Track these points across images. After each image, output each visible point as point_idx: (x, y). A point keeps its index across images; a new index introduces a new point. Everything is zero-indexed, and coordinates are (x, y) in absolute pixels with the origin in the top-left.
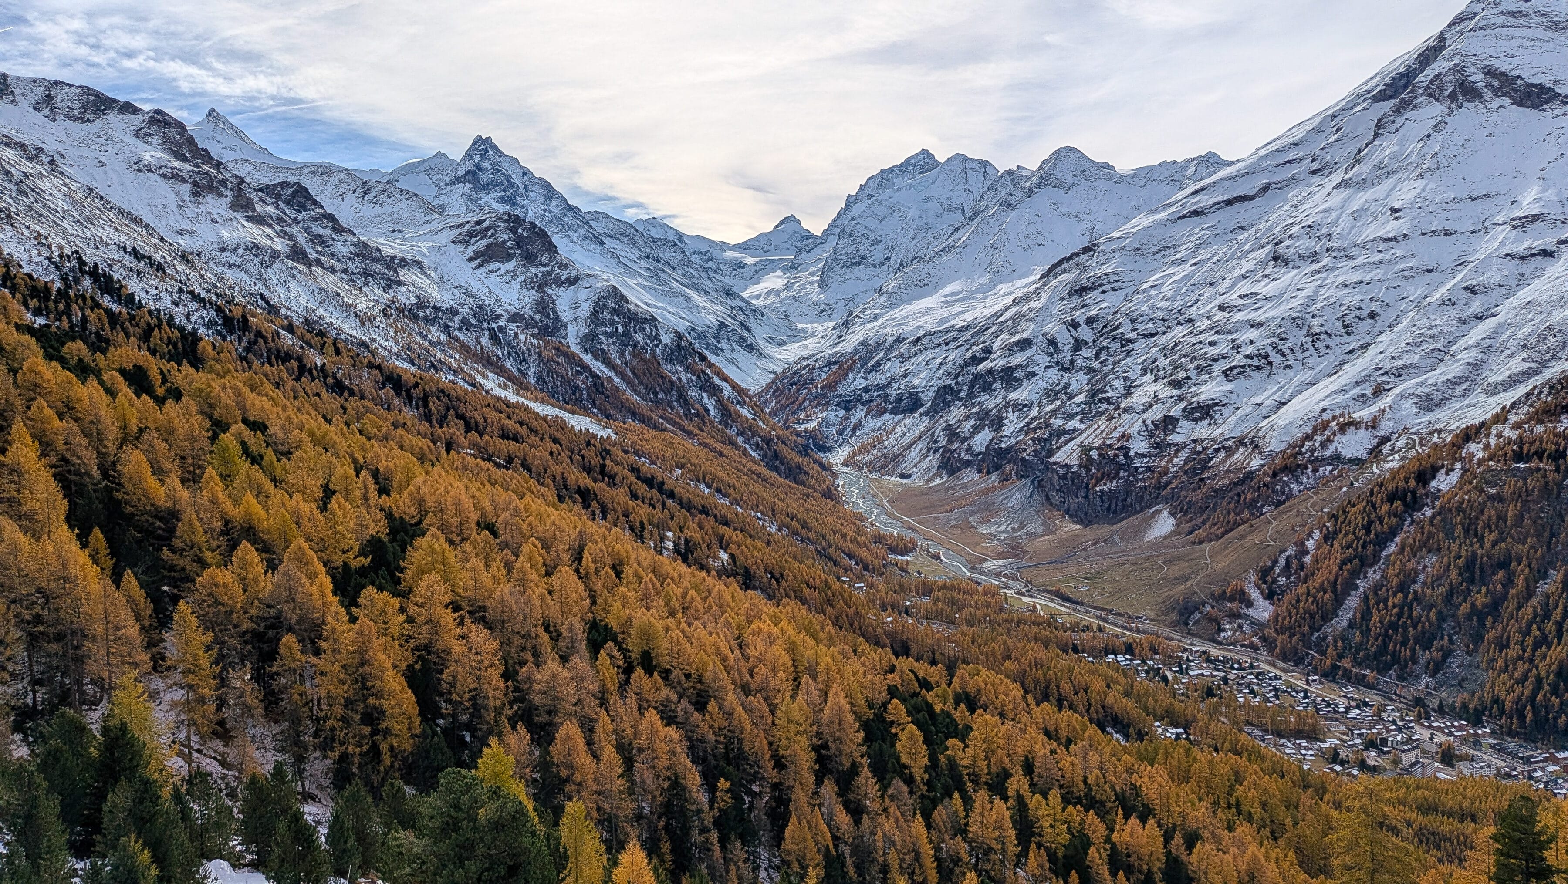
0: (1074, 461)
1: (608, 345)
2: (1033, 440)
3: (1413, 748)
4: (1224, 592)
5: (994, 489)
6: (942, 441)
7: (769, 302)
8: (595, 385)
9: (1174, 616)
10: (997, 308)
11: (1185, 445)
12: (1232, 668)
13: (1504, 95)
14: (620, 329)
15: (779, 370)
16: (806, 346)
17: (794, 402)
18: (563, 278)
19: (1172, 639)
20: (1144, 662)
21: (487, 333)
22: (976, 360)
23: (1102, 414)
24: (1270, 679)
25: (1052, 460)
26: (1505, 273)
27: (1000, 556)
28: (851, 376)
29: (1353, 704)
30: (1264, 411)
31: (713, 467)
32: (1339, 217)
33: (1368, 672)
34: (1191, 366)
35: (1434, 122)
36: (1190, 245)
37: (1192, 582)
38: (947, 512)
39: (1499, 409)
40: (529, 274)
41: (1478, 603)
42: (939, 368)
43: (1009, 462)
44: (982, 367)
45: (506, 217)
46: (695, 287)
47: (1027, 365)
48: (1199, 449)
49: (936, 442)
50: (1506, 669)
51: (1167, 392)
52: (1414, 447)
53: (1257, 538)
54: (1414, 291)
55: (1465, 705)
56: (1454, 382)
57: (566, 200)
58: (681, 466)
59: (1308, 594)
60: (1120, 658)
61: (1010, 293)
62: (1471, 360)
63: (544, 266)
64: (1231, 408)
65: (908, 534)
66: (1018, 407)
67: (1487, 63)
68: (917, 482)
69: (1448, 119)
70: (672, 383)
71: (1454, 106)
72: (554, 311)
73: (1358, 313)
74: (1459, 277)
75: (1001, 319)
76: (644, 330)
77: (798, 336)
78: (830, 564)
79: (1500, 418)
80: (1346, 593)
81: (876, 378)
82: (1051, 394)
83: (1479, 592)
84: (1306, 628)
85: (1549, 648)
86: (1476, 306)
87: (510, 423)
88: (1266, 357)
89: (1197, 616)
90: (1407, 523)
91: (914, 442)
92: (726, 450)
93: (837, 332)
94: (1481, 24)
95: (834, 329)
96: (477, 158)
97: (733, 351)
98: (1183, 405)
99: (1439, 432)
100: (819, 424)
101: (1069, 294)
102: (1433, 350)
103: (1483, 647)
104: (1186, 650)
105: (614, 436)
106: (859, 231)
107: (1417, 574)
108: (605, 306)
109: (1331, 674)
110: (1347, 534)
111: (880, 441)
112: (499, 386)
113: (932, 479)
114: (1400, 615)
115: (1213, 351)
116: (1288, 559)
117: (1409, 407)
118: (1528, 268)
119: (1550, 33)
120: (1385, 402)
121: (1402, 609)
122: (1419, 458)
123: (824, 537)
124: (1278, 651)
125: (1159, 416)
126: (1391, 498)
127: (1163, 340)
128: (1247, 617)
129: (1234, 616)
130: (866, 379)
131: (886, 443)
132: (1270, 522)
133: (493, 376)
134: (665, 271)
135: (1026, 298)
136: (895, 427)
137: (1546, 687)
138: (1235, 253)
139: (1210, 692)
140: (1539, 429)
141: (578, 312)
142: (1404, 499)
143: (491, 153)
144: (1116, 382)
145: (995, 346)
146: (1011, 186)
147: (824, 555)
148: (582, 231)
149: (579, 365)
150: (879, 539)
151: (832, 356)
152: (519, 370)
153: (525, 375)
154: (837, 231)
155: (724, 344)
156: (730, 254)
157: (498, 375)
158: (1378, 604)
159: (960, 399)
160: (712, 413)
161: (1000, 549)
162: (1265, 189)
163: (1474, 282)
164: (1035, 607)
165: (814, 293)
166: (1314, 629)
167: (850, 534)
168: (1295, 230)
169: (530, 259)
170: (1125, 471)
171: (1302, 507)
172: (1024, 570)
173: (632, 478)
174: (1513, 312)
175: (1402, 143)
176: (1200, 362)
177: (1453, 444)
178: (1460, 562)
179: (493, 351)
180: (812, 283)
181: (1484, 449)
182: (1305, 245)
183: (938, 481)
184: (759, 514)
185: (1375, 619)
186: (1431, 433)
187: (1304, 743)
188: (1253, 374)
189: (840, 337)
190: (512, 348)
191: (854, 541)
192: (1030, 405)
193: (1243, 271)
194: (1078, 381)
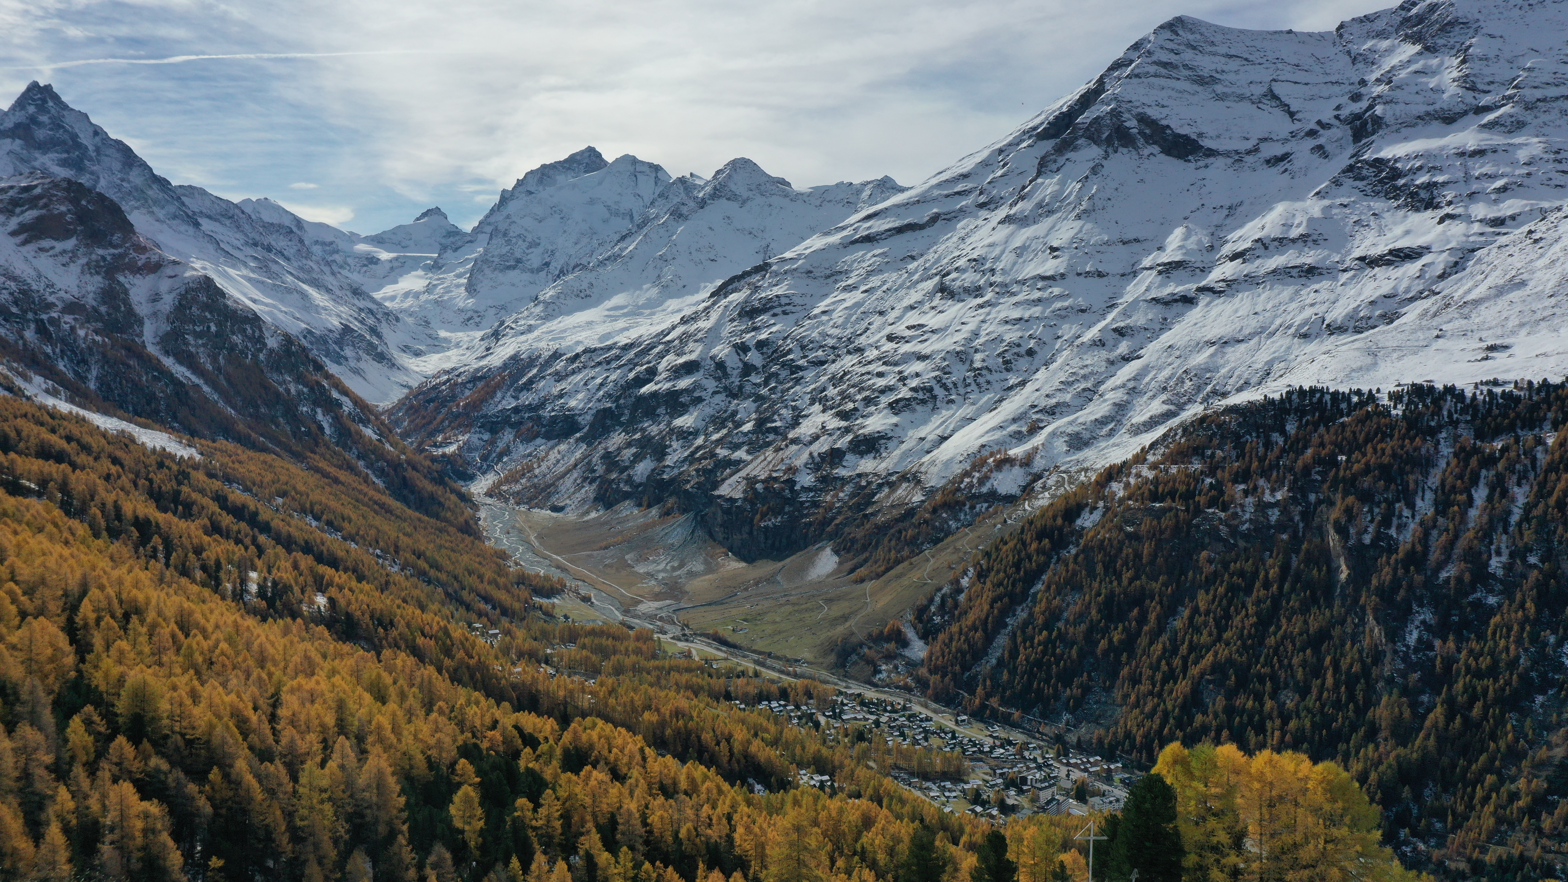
0: (738, 495)
1: (197, 346)
2: (697, 470)
3: (1050, 786)
4: (882, 632)
5: (653, 524)
6: (600, 469)
7: (405, 305)
8: (177, 394)
9: (832, 658)
10: (666, 325)
11: (851, 479)
12: (885, 710)
13: (1155, 143)
14: (213, 328)
15: (415, 384)
16: (449, 358)
17: (430, 422)
18: (140, 264)
19: (827, 682)
20: (798, 707)
21: (33, 326)
22: (640, 381)
23: (768, 444)
24: (921, 720)
25: (716, 493)
26: (1150, 316)
27: (657, 597)
28: (499, 395)
29: (998, 743)
30: (927, 446)
31: (321, 496)
32: (1003, 252)
33: (1013, 711)
34: (859, 397)
35: (1092, 164)
36: (862, 271)
37: (851, 623)
38: (601, 549)
39: (1139, 449)
40: (94, 257)
41: (1115, 639)
42: (599, 389)
43: (670, 495)
44: (646, 389)
45: (65, 185)
46: (316, 284)
47: (694, 390)
48: (864, 483)
49: (594, 471)
50: (1137, 705)
51: (834, 423)
52: (1063, 485)
53: (915, 576)
54: (1068, 330)
55: (1100, 741)
56: (1101, 422)
57: (151, 170)
58: (283, 494)
59: (960, 633)
60: (774, 704)
61: (679, 311)
62: (1117, 401)
63: (115, 247)
64: (895, 441)
65: (556, 575)
66: (686, 435)
67: (1140, 110)
68: (570, 516)
69: (1104, 163)
70: (278, 394)
71: (1110, 150)
72: (127, 302)
73: (1016, 350)
74: (1110, 317)
75: (668, 338)
76: (245, 330)
77: (437, 345)
78: (462, 610)
79: (1140, 458)
80: (996, 631)
81: (527, 398)
82: (718, 421)
83: (1116, 628)
84: (958, 668)
85: (1175, 683)
86: (1123, 347)
87: (54, 439)
88: (931, 390)
89: (854, 657)
90: (1054, 561)
91: (568, 471)
92: (343, 475)
93: (485, 344)
94: (1137, 71)
95: (482, 339)
96: (31, 109)
97: (359, 359)
98: (849, 437)
99: (1086, 470)
100: (459, 448)
101: (739, 315)
102: (1084, 390)
103: (1119, 682)
104: (841, 693)
105: (198, 457)
106: (514, 231)
107: (1061, 612)
108: (195, 300)
109: (982, 715)
110: (998, 572)
111: (531, 469)
112: (47, 391)
113: (587, 512)
114: (1044, 653)
115: (881, 382)
116: (943, 599)
117: (1060, 445)
118: (1170, 313)
119: (1196, 87)
120: (1039, 439)
121: (1046, 647)
122: (1066, 497)
123: (456, 578)
124: (930, 692)
125: (825, 448)
126: (1040, 537)
127: (832, 368)
128: (903, 657)
129: (889, 657)
130: (516, 398)
131: (537, 471)
132: (928, 560)
133: (38, 379)
134: (277, 263)
135: (693, 318)
136: (547, 454)
137: (1171, 721)
138: (904, 282)
139: (860, 736)
140: (1174, 469)
141: (159, 306)
142: (1051, 537)
143: (51, 104)
144: (783, 411)
145: (661, 367)
146: (683, 195)
147: (454, 598)
148: (172, 209)
149: (157, 370)
150: (522, 580)
151: (477, 370)
152: (76, 373)
153: (84, 379)
154: (489, 229)
155: (348, 352)
156: (362, 247)
157: (46, 377)
158: (1024, 641)
159: (621, 424)
160: (328, 431)
161: (657, 589)
162: (934, 219)
163: (1122, 324)
164: (690, 652)
165: (461, 299)
166: (965, 668)
167: (488, 574)
168: (961, 262)
169: (95, 237)
170: (790, 505)
171: (959, 545)
172: (682, 613)
173: (214, 507)
174: (1156, 356)
175: (1063, 183)
176: (867, 393)
177: (1097, 482)
178: (1100, 599)
179: (40, 348)
180: (458, 286)
181: (1125, 488)
182: (970, 278)
183: (593, 515)
184: (378, 551)
185: (1022, 657)
186: (1079, 471)
187: (948, 784)
188: (918, 408)
189: (488, 349)
190: (69, 346)
191: (493, 582)
192: (695, 433)
193: (912, 302)
194: (746, 408)
